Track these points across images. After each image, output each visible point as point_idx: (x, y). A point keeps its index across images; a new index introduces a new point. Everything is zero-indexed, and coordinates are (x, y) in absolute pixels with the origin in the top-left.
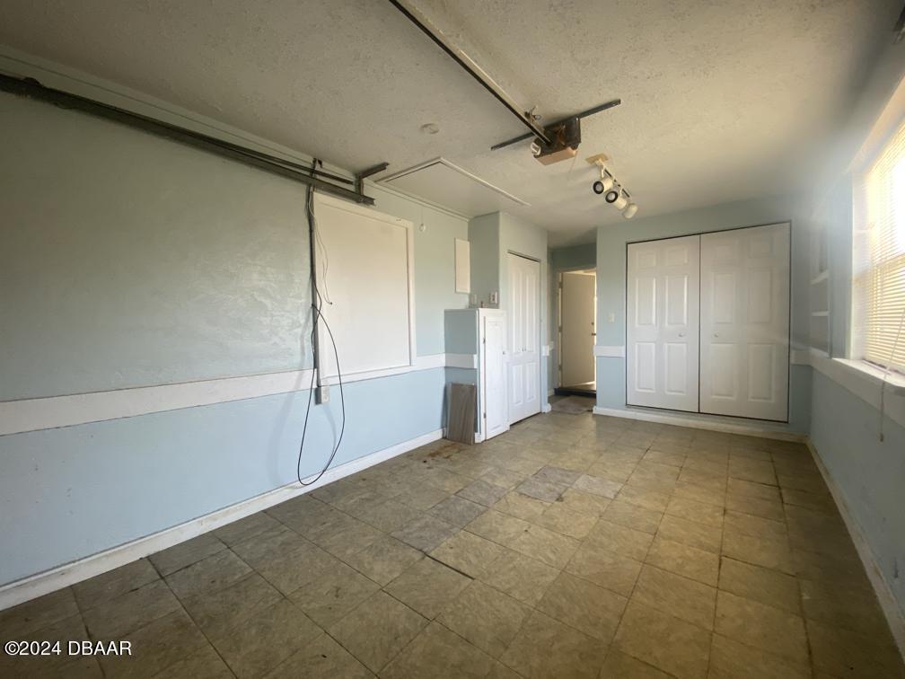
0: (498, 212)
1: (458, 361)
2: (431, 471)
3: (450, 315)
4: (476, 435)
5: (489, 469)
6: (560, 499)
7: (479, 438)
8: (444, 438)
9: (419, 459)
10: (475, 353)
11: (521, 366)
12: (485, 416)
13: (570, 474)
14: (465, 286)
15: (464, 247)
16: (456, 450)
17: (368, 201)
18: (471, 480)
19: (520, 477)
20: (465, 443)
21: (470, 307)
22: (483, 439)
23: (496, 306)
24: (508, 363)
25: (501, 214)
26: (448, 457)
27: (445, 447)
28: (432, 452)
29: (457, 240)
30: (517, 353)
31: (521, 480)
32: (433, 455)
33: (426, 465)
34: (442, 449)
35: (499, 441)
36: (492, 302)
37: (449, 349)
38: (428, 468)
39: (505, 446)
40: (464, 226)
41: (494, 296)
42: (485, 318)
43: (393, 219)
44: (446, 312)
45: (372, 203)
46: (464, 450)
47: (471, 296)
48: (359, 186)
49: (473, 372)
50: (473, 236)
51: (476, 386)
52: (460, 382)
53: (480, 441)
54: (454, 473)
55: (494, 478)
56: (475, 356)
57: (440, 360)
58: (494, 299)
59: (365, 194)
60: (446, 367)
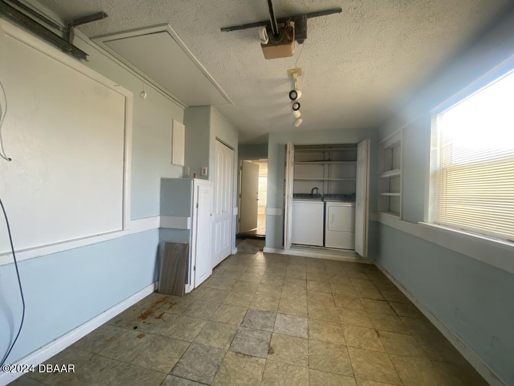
0: (209, 106)
1: (172, 223)
2: (143, 340)
3: (166, 184)
4: (187, 286)
5: (202, 325)
6: (270, 351)
7: (189, 288)
8: (156, 291)
9: (128, 325)
10: (189, 216)
11: (221, 223)
12: (195, 269)
13: (269, 315)
14: (180, 159)
15: (180, 130)
16: (168, 306)
17: (80, 55)
18: (187, 345)
19: (231, 329)
20: (175, 295)
21: (183, 177)
22: (192, 288)
23: (207, 178)
24: (213, 222)
25: (212, 107)
26: (160, 317)
27: (157, 303)
28: (143, 312)
29: (174, 121)
30: (219, 214)
31: (233, 332)
32: (144, 317)
33: (136, 333)
34: (153, 306)
35: (205, 288)
36: (202, 174)
37: (164, 212)
38: (140, 337)
39: (212, 293)
40: (181, 112)
41: (204, 170)
42: (198, 187)
43: (111, 83)
44: (162, 180)
45: (85, 58)
46: (176, 303)
47: (184, 168)
48: (68, 33)
49: (187, 233)
50: (187, 121)
51: (188, 245)
52: (173, 241)
53: (190, 291)
54: (168, 338)
55: (208, 336)
56: (189, 219)
57: (155, 222)
58: (204, 173)
59: (75, 43)
60: (160, 228)
